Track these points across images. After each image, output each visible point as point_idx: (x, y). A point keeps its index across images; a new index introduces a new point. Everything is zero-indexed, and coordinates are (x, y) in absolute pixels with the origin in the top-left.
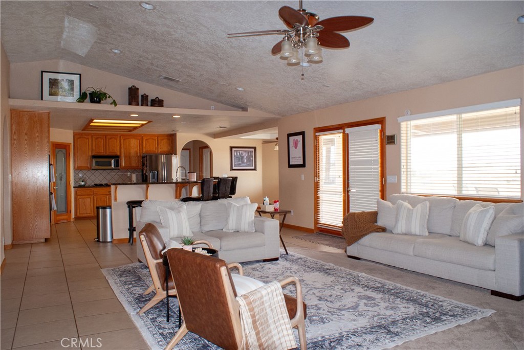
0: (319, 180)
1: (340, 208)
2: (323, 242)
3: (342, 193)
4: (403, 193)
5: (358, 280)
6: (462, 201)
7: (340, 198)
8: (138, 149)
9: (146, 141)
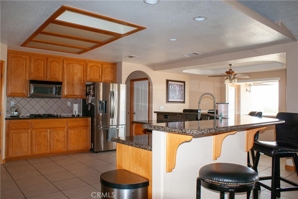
8: (81, 76)
9: (91, 68)
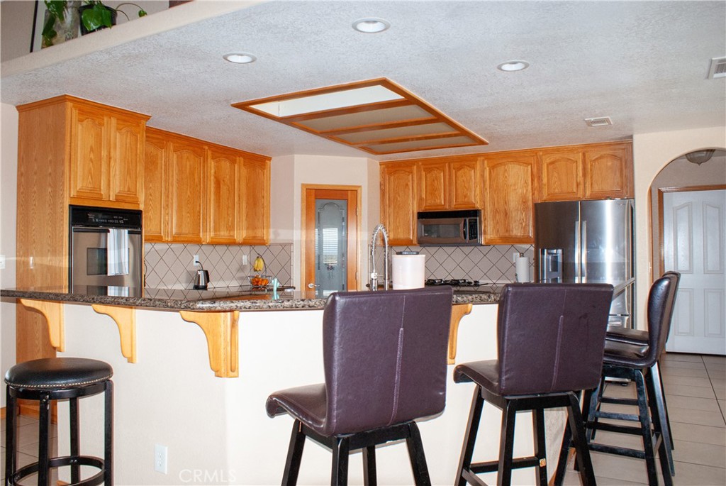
8: (527, 190)
9: (551, 167)
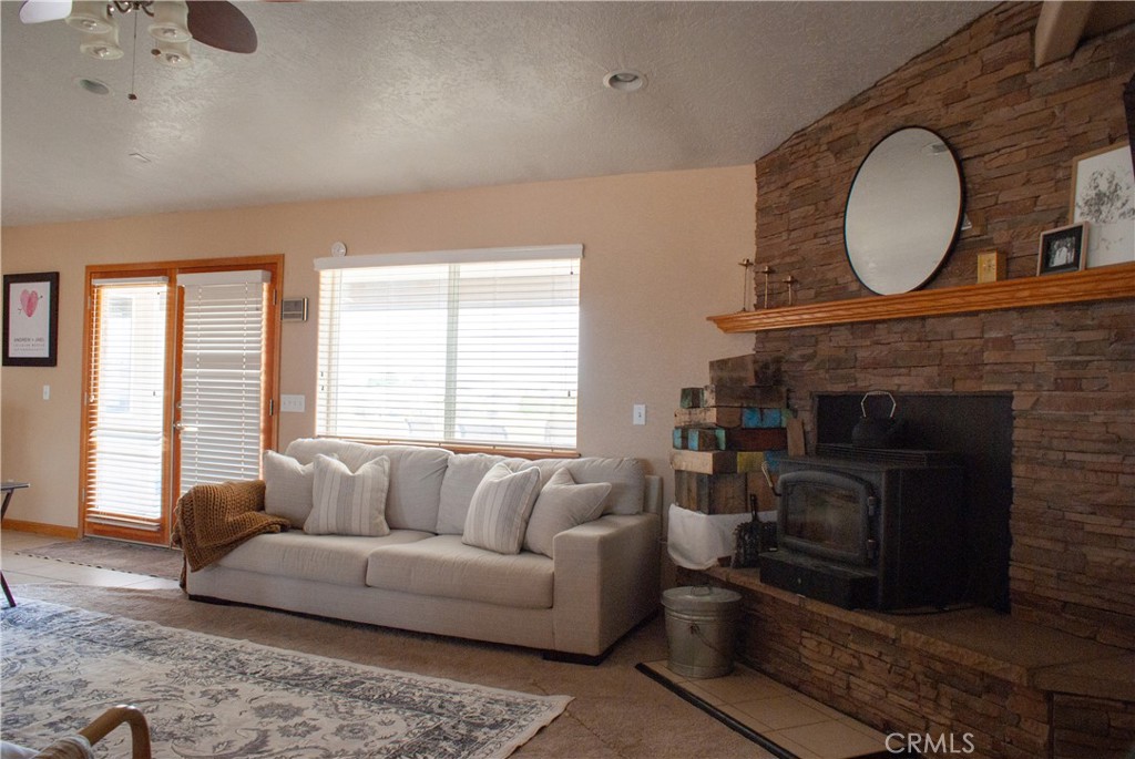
0: (94, 402)
1: (155, 473)
2: (107, 561)
3: (161, 434)
4: (319, 436)
5: (238, 661)
6: (461, 455)
7: (156, 449)
